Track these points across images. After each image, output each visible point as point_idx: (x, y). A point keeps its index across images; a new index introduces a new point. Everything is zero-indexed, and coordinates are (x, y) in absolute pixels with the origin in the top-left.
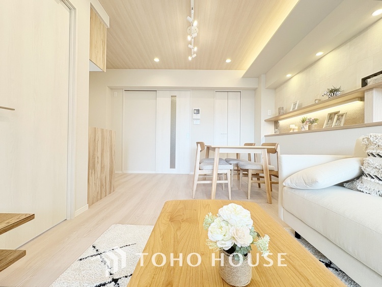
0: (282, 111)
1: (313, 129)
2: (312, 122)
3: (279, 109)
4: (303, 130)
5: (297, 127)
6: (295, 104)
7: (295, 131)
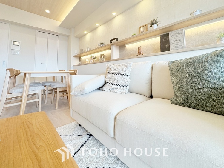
0: (82, 51)
1: (95, 62)
2: (94, 58)
3: (81, 50)
4: (91, 62)
5: (89, 61)
6: (88, 48)
7: (88, 63)
